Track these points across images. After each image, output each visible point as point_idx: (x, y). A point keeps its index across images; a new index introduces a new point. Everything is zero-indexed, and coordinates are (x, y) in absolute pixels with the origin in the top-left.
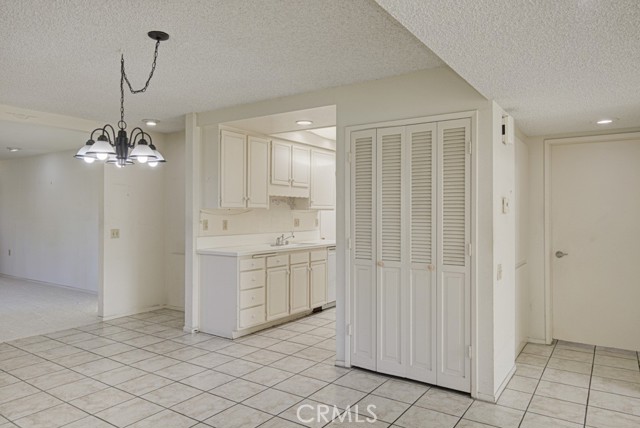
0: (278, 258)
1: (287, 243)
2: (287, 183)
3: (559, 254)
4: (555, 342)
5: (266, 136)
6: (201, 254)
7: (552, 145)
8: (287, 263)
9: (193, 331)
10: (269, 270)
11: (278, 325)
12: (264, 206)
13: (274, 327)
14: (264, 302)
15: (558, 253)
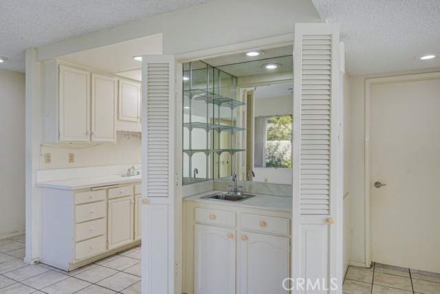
0: (122, 189)
1: (138, 173)
2: (136, 120)
3: (378, 185)
4: (373, 265)
5: (112, 74)
6: (41, 187)
7: (371, 84)
8: (132, 193)
9: (32, 263)
10: (110, 201)
11: (122, 252)
12: (112, 140)
13: (118, 254)
14: (105, 232)
15: (376, 183)
